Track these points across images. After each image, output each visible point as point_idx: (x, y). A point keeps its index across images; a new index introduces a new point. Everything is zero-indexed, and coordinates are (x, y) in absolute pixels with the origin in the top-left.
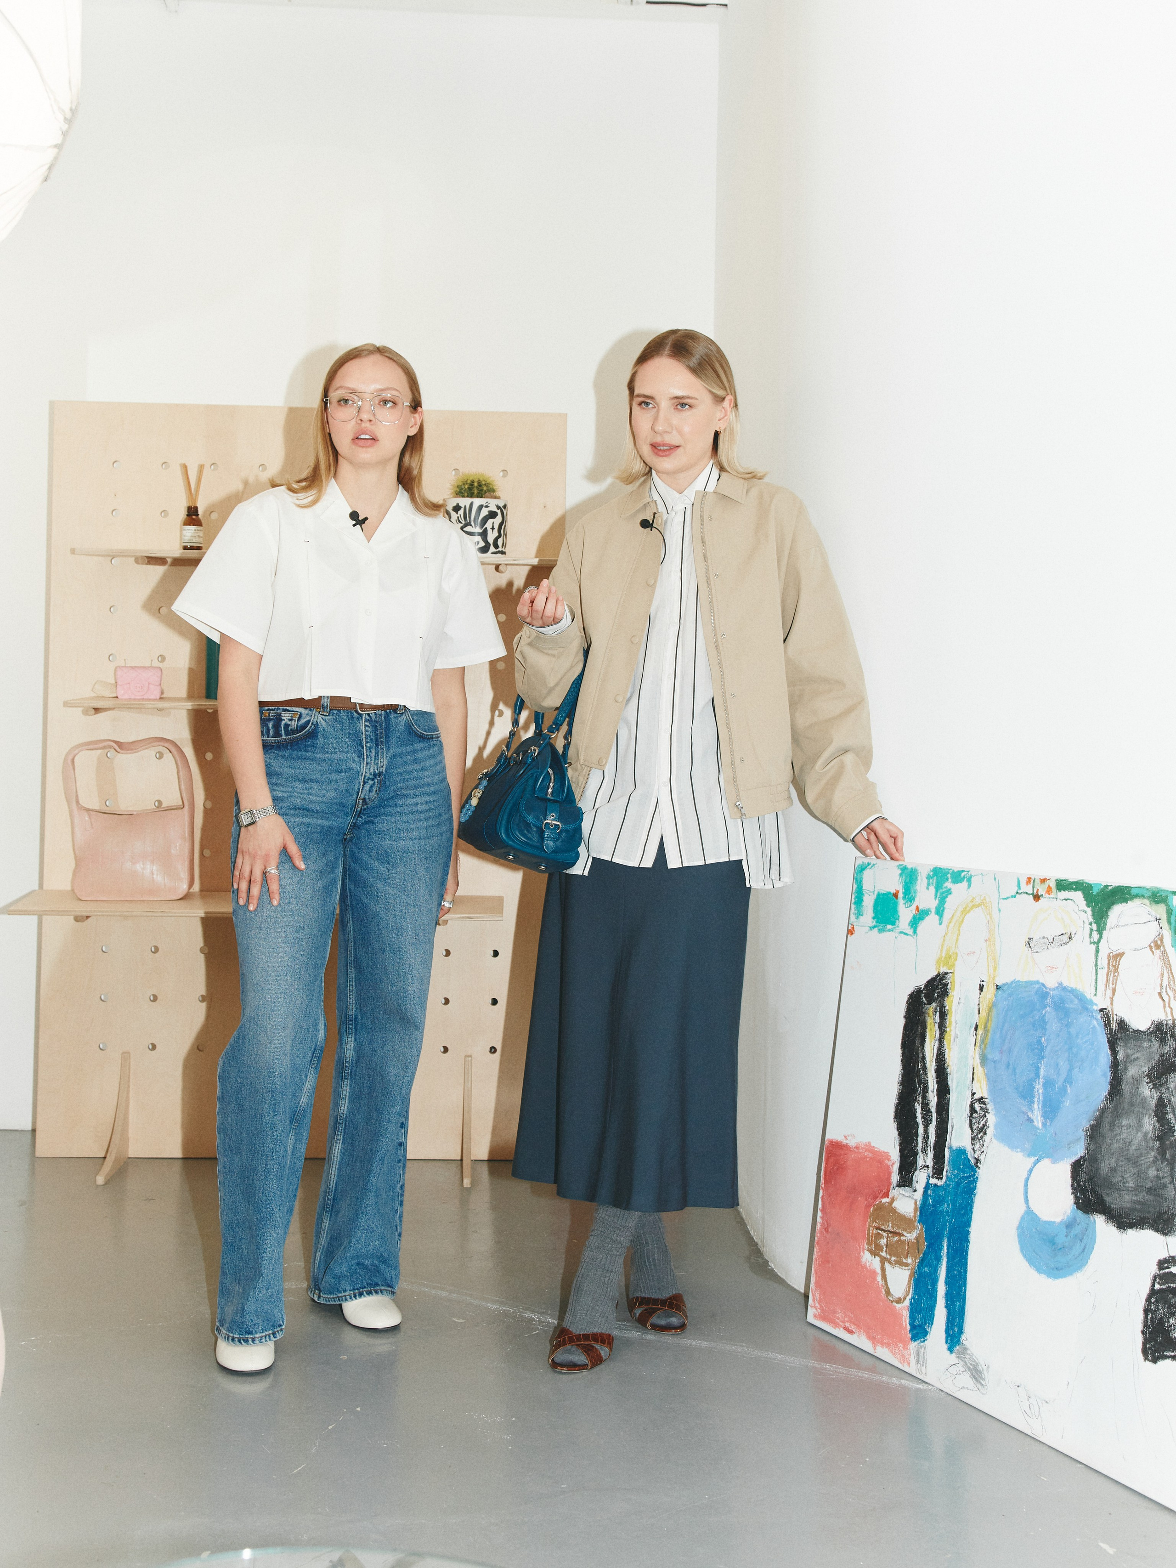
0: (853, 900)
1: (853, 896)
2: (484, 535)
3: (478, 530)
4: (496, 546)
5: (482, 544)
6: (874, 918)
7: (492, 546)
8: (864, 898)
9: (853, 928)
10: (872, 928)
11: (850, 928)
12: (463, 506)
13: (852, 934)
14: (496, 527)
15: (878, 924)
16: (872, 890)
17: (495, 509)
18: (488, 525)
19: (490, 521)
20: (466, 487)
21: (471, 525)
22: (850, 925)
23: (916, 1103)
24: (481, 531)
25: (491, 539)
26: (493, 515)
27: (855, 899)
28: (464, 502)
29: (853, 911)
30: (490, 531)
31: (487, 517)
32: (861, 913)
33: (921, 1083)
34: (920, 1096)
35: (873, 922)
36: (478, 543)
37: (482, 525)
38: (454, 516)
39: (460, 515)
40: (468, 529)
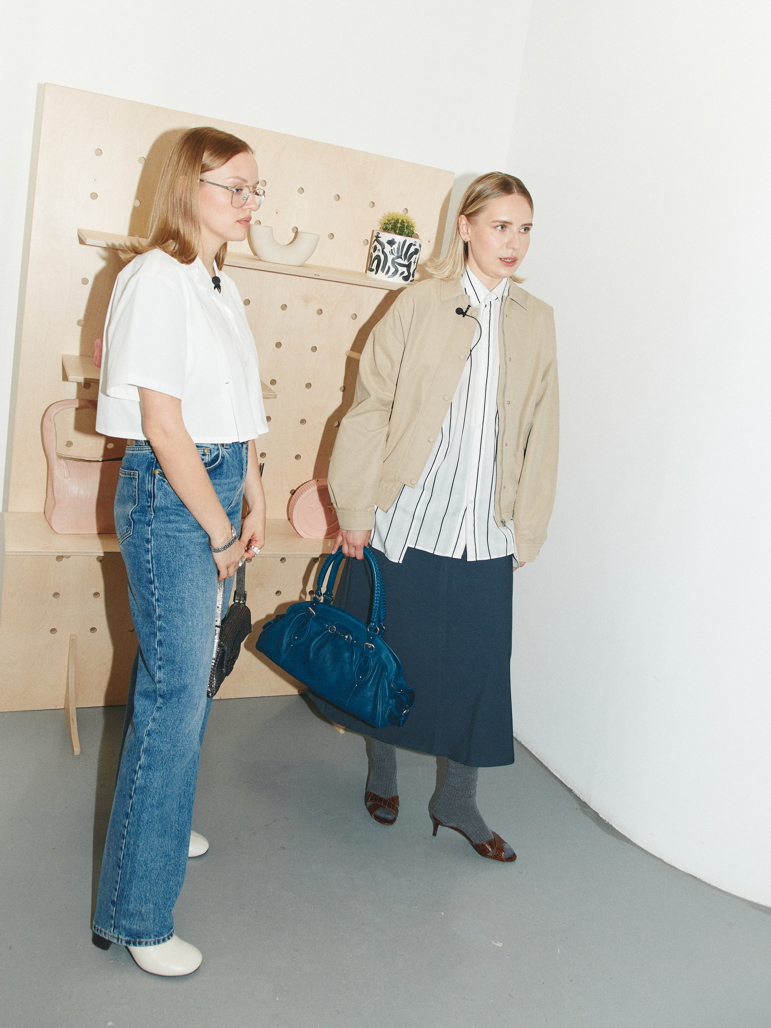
2: (408, 266)
3: (406, 263)
4: (413, 276)
5: (406, 274)
7: (411, 276)
12: (398, 242)
14: (416, 261)
17: (418, 247)
18: (413, 260)
19: (415, 256)
20: (399, 225)
21: (401, 258)
25: (412, 271)
26: (416, 252)
28: (399, 239)
30: (413, 263)
31: (413, 253)
36: (403, 273)
37: (409, 259)
38: (388, 248)
39: (394, 248)
40: (399, 261)
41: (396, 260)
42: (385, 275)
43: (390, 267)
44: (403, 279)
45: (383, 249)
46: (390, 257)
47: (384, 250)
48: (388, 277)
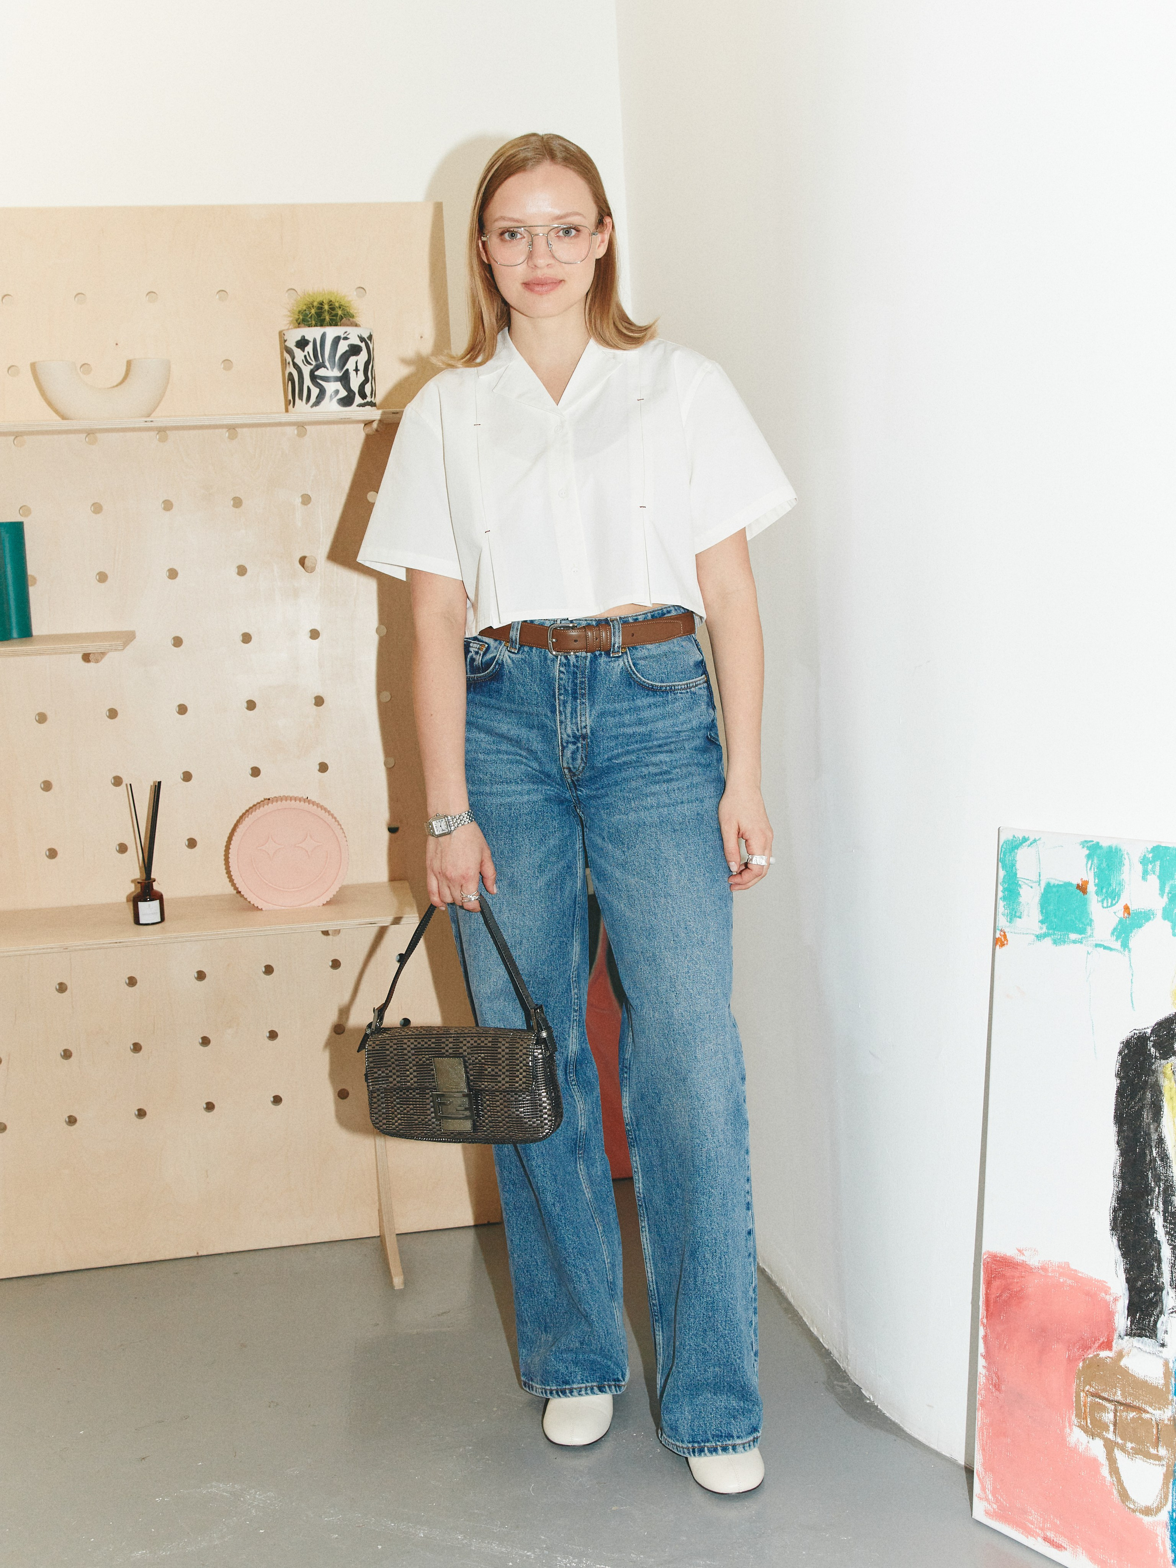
0: (1000, 894)
1: (1000, 888)
2: (345, 379)
3: (336, 373)
4: (363, 395)
5: (343, 393)
6: (1042, 922)
7: (357, 395)
8: (1022, 891)
9: (1005, 936)
10: (1039, 937)
11: (998, 935)
12: (312, 341)
13: (1002, 945)
14: (361, 366)
15: (1050, 931)
16: (1035, 879)
17: (357, 341)
18: (350, 365)
19: (352, 359)
21: (325, 367)
22: (998, 932)
23: (1153, 1211)
24: (339, 374)
25: (355, 385)
26: (354, 350)
27: (1003, 892)
28: (313, 333)
29: (1001, 909)
30: (352, 374)
31: (347, 354)
32: (1018, 914)
33: (1160, 1180)
34: (1160, 1199)
35: (1041, 928)
36: (337, 392)
37: (341, 365)
38: (299, 355)
39: (308, 352)
40: (321, 372)
41: (316, 373)
42: (306, 404)
43: (311, 388)
44: (338, 403)
45: (293, 358)
46: (306, 370)
47: (295, 360)
48: (312, 407)
